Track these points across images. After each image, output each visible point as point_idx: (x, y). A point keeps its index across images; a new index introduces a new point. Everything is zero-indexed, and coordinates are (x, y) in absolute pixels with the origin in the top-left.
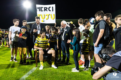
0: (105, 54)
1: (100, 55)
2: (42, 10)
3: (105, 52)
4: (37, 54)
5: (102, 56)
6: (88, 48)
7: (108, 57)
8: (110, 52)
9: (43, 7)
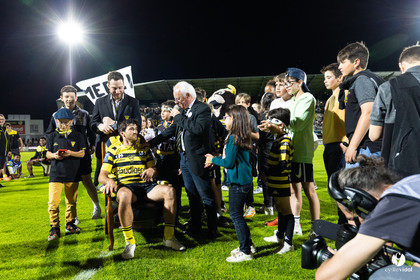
0: (354, 186)
1: (336, 192)
2: (99, 93)
3: (354, 181)
4: (111, 204)
5: (345, 195)
6: (286, 174)
7: (364, 199)
8: (372, 181)
9: (99, 85)
